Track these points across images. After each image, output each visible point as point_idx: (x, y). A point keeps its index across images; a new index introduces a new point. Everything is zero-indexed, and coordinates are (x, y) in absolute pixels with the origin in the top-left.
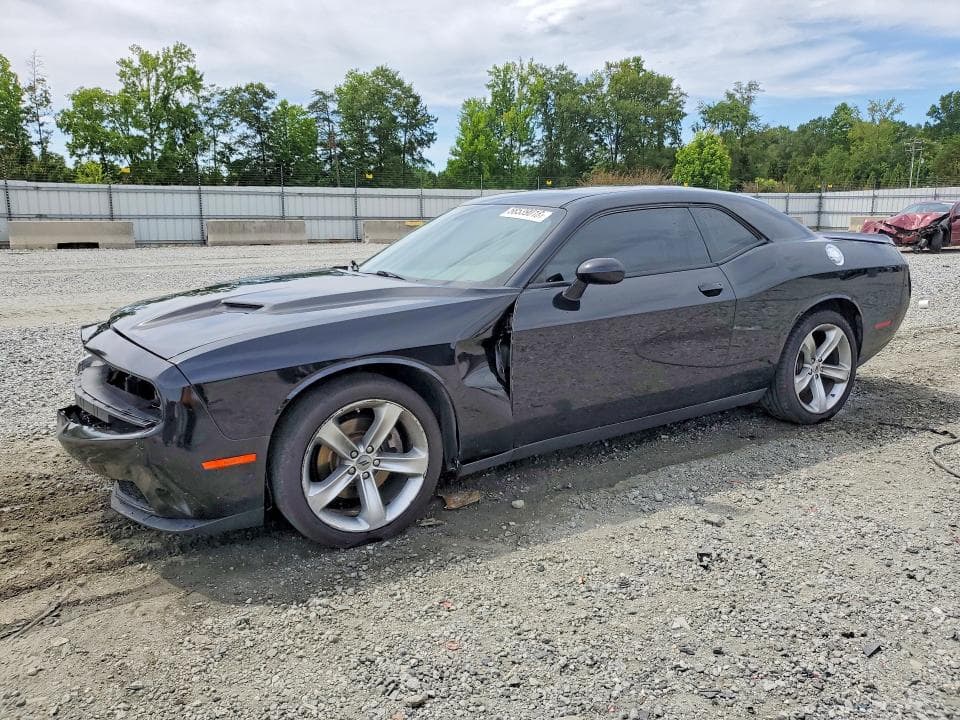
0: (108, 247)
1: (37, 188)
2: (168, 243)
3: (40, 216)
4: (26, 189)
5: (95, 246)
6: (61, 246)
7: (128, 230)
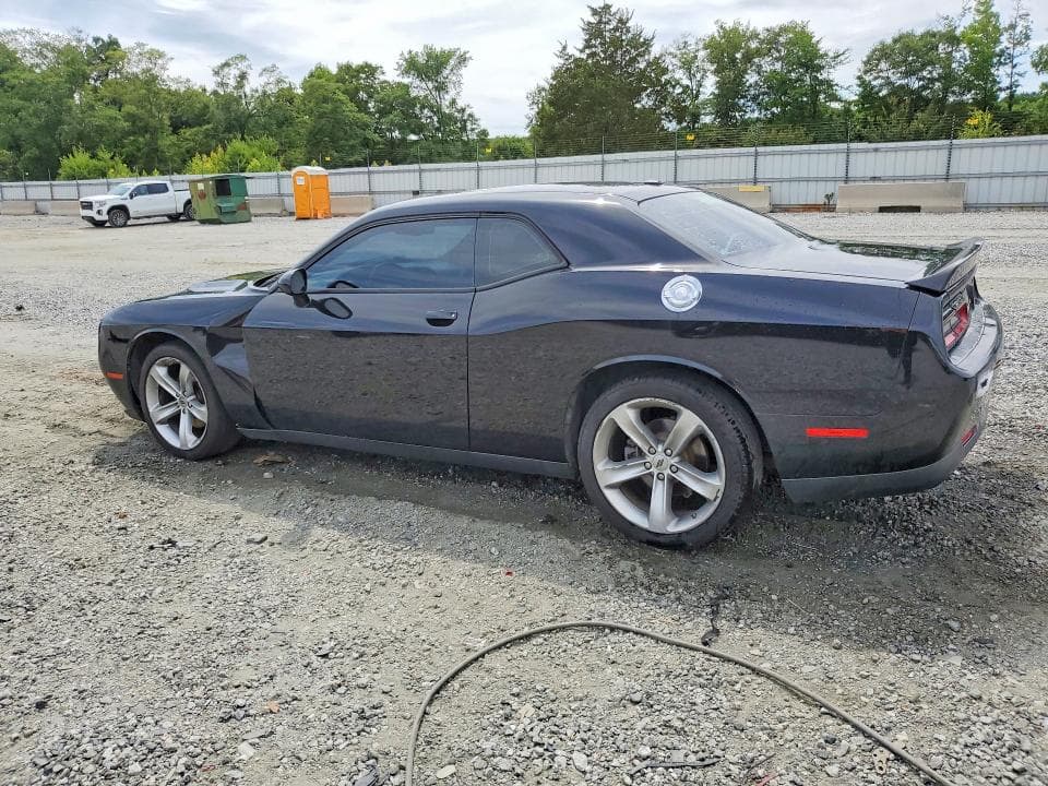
0: (931, 211)
1: (876, 150)
2: (1010, 207)
3: (874, 179)
4: (866, 151)
5: (917, 209)
6: (882, 210)
7: (958, 192)
